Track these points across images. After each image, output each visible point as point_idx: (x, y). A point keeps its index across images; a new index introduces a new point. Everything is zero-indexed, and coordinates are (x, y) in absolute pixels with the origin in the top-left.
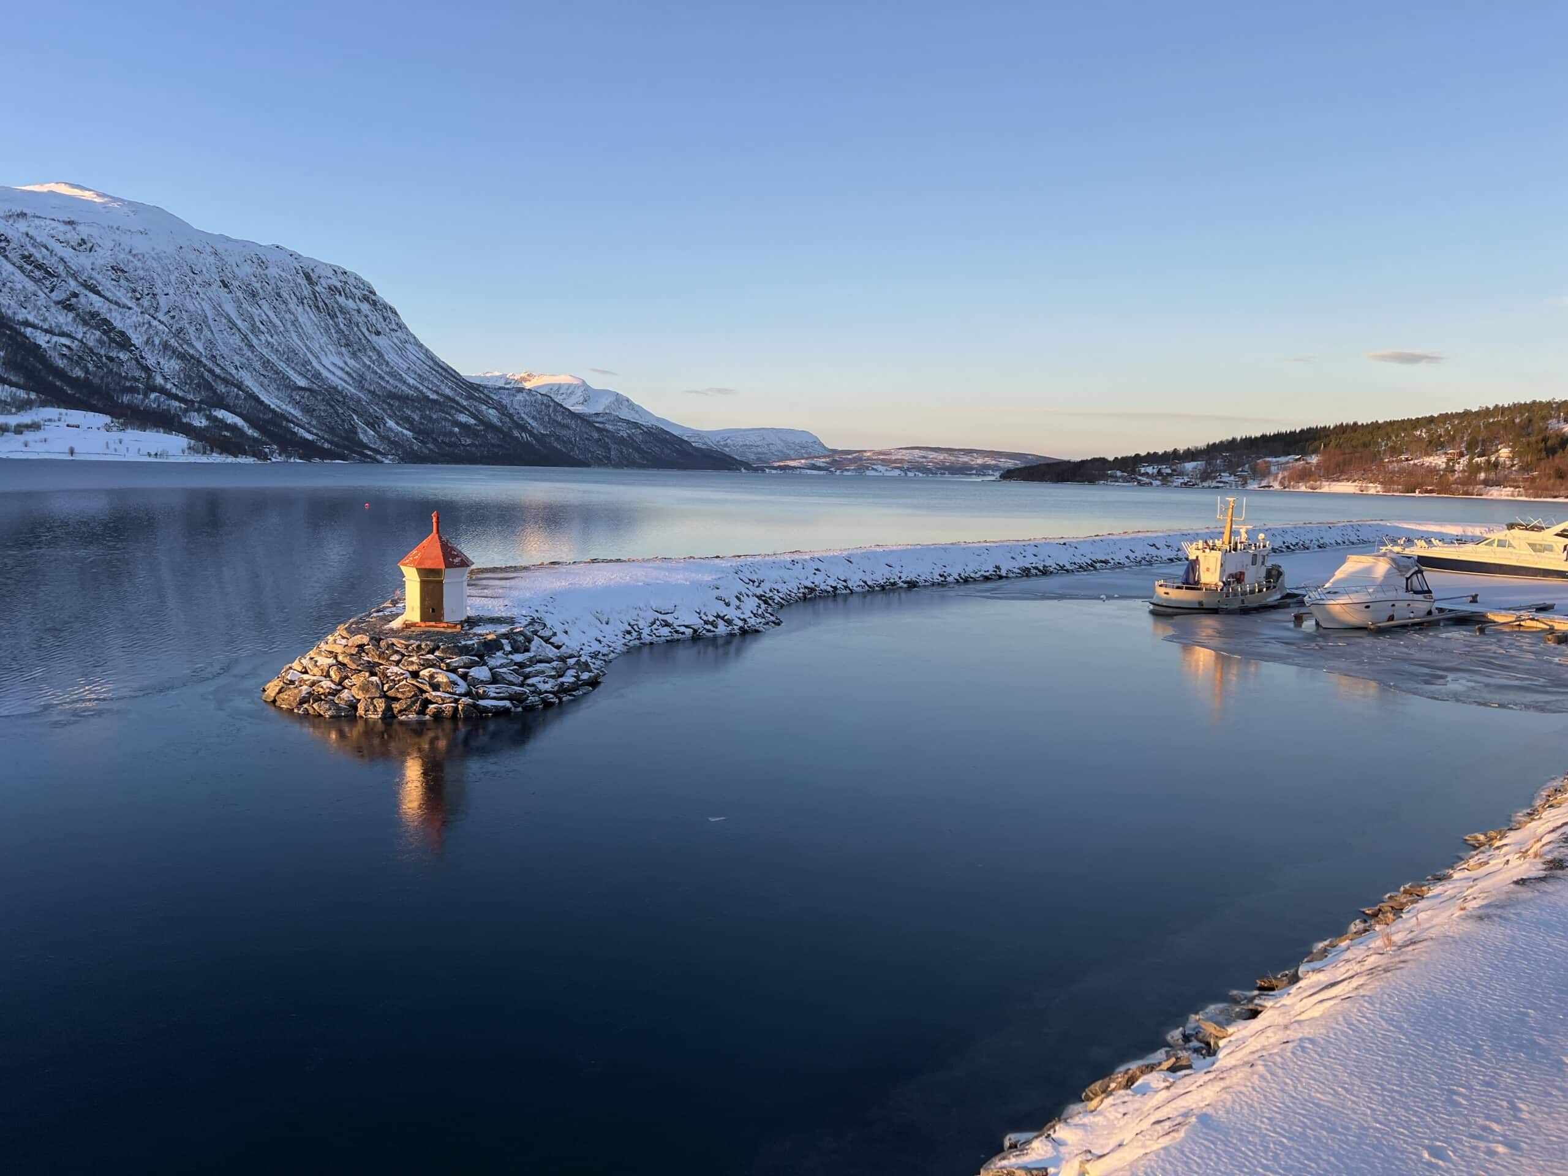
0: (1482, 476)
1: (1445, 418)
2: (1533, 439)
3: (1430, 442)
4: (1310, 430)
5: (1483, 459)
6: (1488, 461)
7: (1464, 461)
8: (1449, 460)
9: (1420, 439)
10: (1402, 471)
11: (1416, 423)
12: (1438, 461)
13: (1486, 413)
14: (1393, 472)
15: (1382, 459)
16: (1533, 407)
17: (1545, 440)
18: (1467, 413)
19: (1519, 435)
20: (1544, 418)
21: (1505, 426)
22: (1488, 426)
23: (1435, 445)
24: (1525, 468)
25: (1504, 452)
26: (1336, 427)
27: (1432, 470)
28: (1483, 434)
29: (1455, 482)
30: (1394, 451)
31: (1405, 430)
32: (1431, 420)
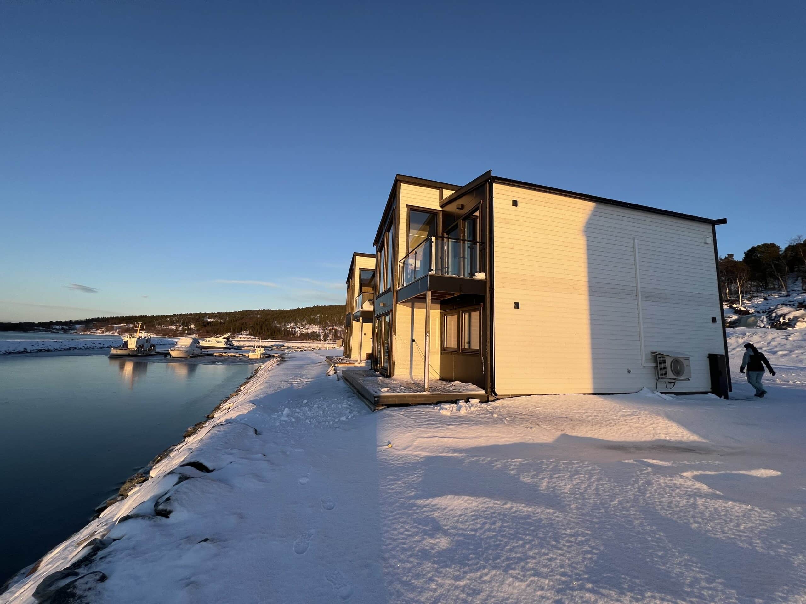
0: (186, 332)
1: (175, 315)
2: (200, 322)
3: (171, 322)
4: (129, 316)
5: (187, 327)
6: (188, 328)
7: (181, 328)
8: (176, 327)
9: (168, 321)
10: (162, 330)
11: (167, 316)
12: (174, 327)
13: (187, 315)
14: (159, 330)
15: (155, 327)
16: (200, 314)
17: (203, 323)
18: (182, 315)
19: (197, 321)
20: (203, 317)
21: (193, 318)
22: (188, 318)
23: (172, 323)
24: (198, 330)
25: (193, 326)
26: (139, 316)
27: (172, 330)
28: (187, 320)
29: (179, 333)
30: (160, 324)
31: (163, 318)
32: (171, 316)
